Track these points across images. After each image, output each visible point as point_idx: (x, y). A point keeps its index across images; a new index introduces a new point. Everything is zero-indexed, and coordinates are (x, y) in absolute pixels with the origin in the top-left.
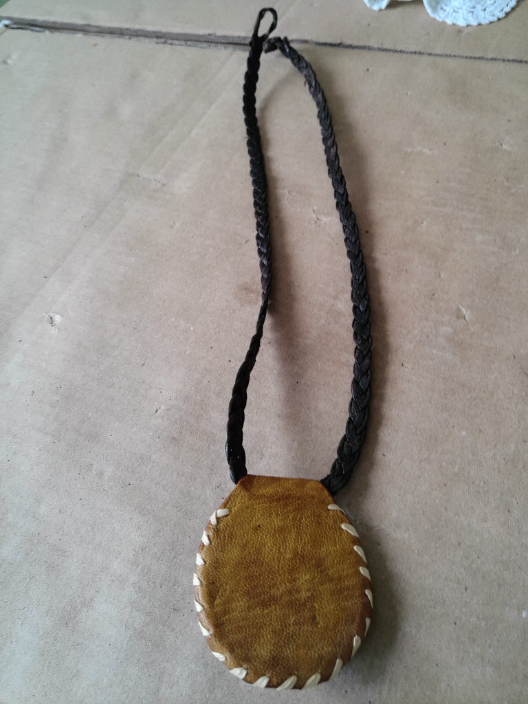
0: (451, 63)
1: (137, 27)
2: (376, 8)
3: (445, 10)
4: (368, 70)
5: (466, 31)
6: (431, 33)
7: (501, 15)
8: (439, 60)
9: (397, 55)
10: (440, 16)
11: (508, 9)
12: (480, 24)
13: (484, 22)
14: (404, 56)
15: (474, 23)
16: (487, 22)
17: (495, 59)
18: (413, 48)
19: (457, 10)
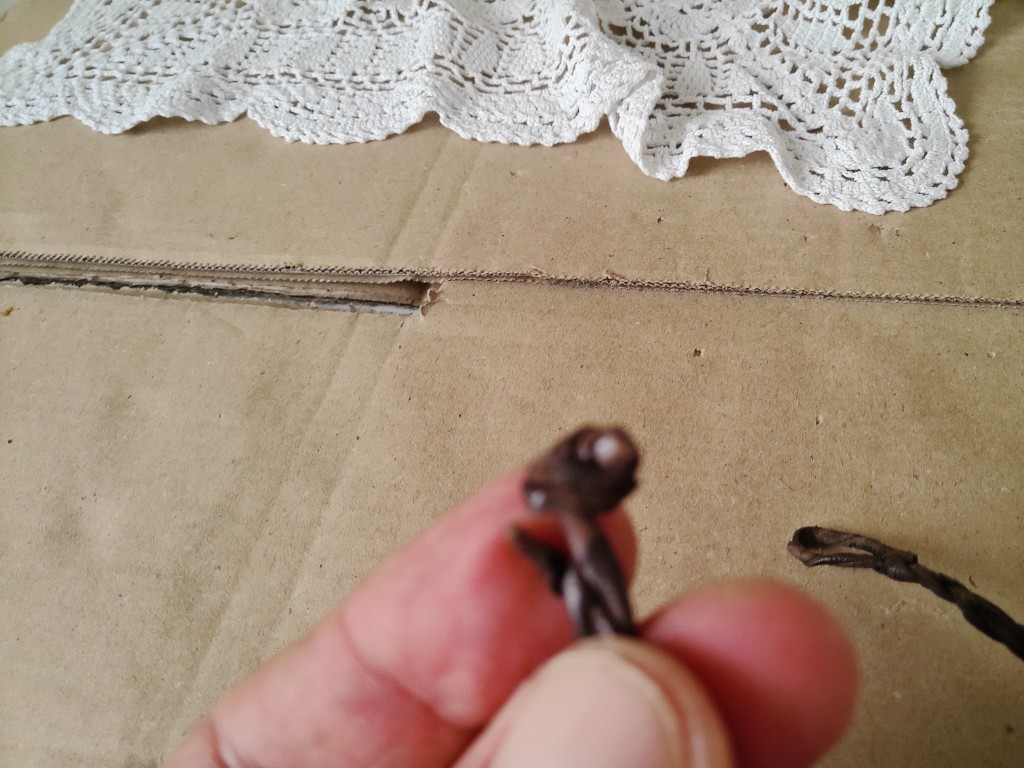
0: (889, 319)
1: (110, 254)
2: (663, 175)
3: (822, 176)
4: (697, 353)
5: (887, 227)
6: (812, 237)
7: (951, 182)
8: (854, 310)
9: (750, 302)
10: (817, 192)
11: (957, 167)
12: (913, 208)
13: (922, 202)
14: (771, 303)
15: (901, 207)
16: (928, 201)
17: (987, 302)
18: (786, 283)
19: (850, 175)
